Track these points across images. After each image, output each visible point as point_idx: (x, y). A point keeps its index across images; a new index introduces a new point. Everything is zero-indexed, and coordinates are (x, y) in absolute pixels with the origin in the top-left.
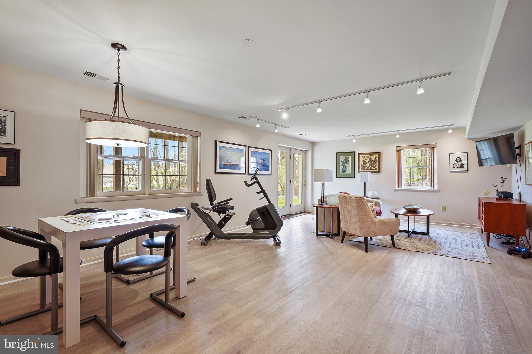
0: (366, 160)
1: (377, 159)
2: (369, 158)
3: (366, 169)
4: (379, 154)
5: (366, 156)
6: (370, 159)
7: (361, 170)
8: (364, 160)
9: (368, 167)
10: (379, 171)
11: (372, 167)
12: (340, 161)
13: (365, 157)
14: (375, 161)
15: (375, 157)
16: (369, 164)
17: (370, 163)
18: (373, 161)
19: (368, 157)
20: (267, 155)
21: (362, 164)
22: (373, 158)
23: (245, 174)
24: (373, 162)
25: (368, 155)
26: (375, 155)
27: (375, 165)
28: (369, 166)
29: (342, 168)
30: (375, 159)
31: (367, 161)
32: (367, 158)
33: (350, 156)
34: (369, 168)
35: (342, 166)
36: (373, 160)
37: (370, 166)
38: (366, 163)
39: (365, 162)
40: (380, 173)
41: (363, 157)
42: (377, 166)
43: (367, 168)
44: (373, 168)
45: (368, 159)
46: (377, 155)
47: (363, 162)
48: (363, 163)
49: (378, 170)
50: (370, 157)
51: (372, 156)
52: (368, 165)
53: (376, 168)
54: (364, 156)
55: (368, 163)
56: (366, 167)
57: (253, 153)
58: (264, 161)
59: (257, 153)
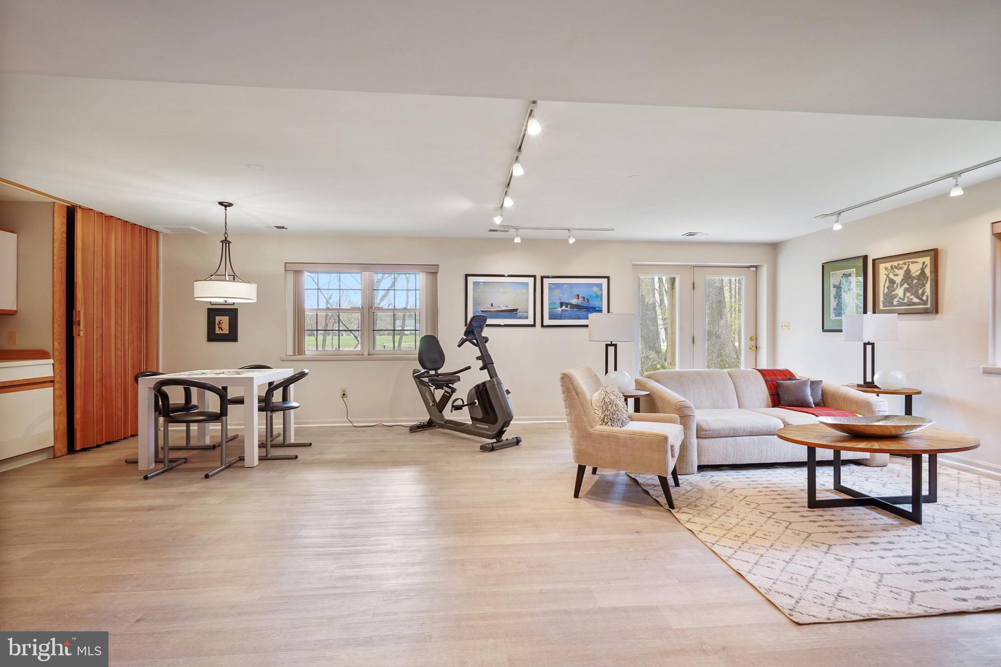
0: (895, 278)
1: (928, 271)
2: (905, 269)
3: (895, 303)
4: (934, 254)
5: (895, 264)
6: (908, 272)
7: (881, 307)
8: (891, 276)
9: (900, 298)
10: (935, 309)
11: (912, 297)
12: (832, 286)
13: (892, 267)
14: (922, 278)
15: (919, 266)
16: (903, 288)
17: (906, 285)
18: (914, 278)
19: (901, 268)
20: (595, 289)
21: (886, 288)
22: (915, 269)
23: (534, 325)
24: (915, 281)
25: (901, 262)
26: (920, 260)
27: (920, 291)
28: (905, 294)
29: (836, 303)
30: (920, 271)
31: (898, 280)
32: (897, 271)
33: (854, 269)
34: (903, 299)
35: (835, 298)
36: (914, 275)
37: (908, 294)
38: (895, 286)
39: (892, 282)
40: (938, 316)
41: (886, 269)
42: (926, 294)
43: (898, 301)
44: (916, 300)
45: (901, 273)
46: (927, 260)
47: (887, 284)
48: (888, 288)
49: (929, 306)
50: (905, 267)
51: (912, 263)
52: (900, 292)
53: (924, 298)
54: (888, 265)
55: (901, 285)
56: (897, 299)
57: (553, 286)
58: (587, 300)
59: (565, 286)
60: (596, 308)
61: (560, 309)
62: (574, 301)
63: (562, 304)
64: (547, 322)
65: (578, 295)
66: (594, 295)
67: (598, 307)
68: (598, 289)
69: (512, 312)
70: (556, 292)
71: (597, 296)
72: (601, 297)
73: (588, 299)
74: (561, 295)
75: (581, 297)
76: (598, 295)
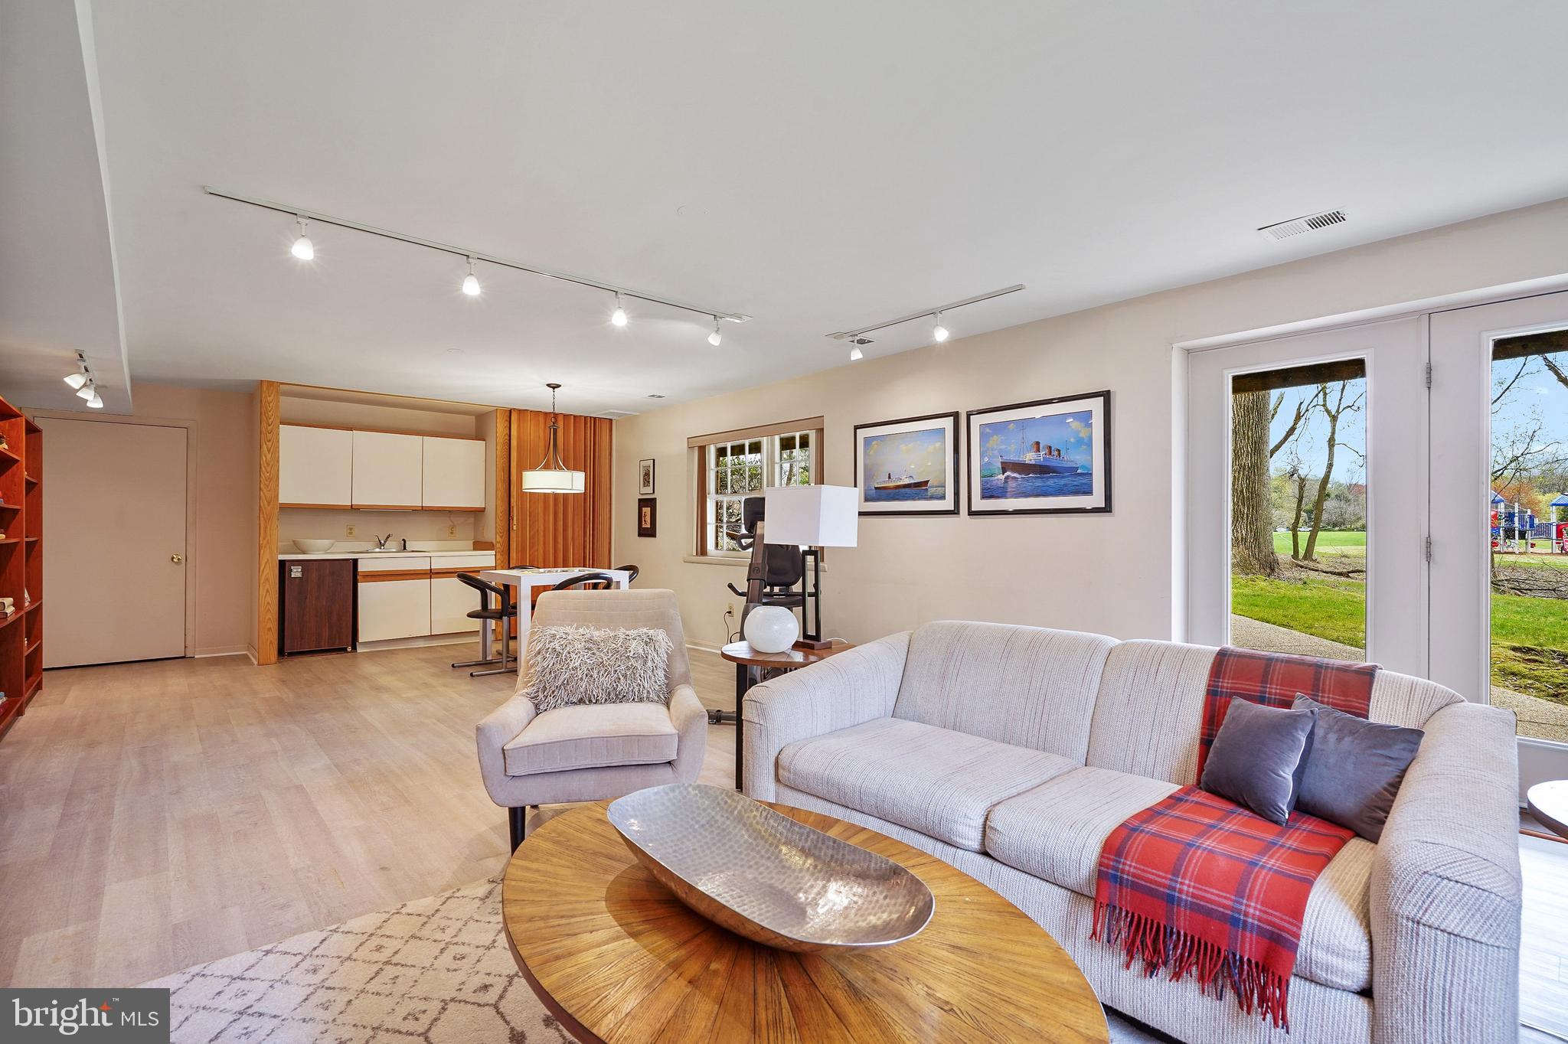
20: (1075, 425)
23: (955, 512)
57: (988, 430)
58: (1056, 453)
59: (1011, 426)
60: (1077, 468)
61: (1002, 477)
62: (1030, 457)
63: (1005, 466)
64: (979, 504)
65: (1038, 443)
66: (1072, 440)
67: (1083, 467)
68: (1083, 424)
69: (918, 489)
70: (995, 441)
71: (1080, 442)
72: (1089, 444)
73: (1059, 451)
74: (1003, 447)
75: (1043, 448)
76: (1082, 439)
